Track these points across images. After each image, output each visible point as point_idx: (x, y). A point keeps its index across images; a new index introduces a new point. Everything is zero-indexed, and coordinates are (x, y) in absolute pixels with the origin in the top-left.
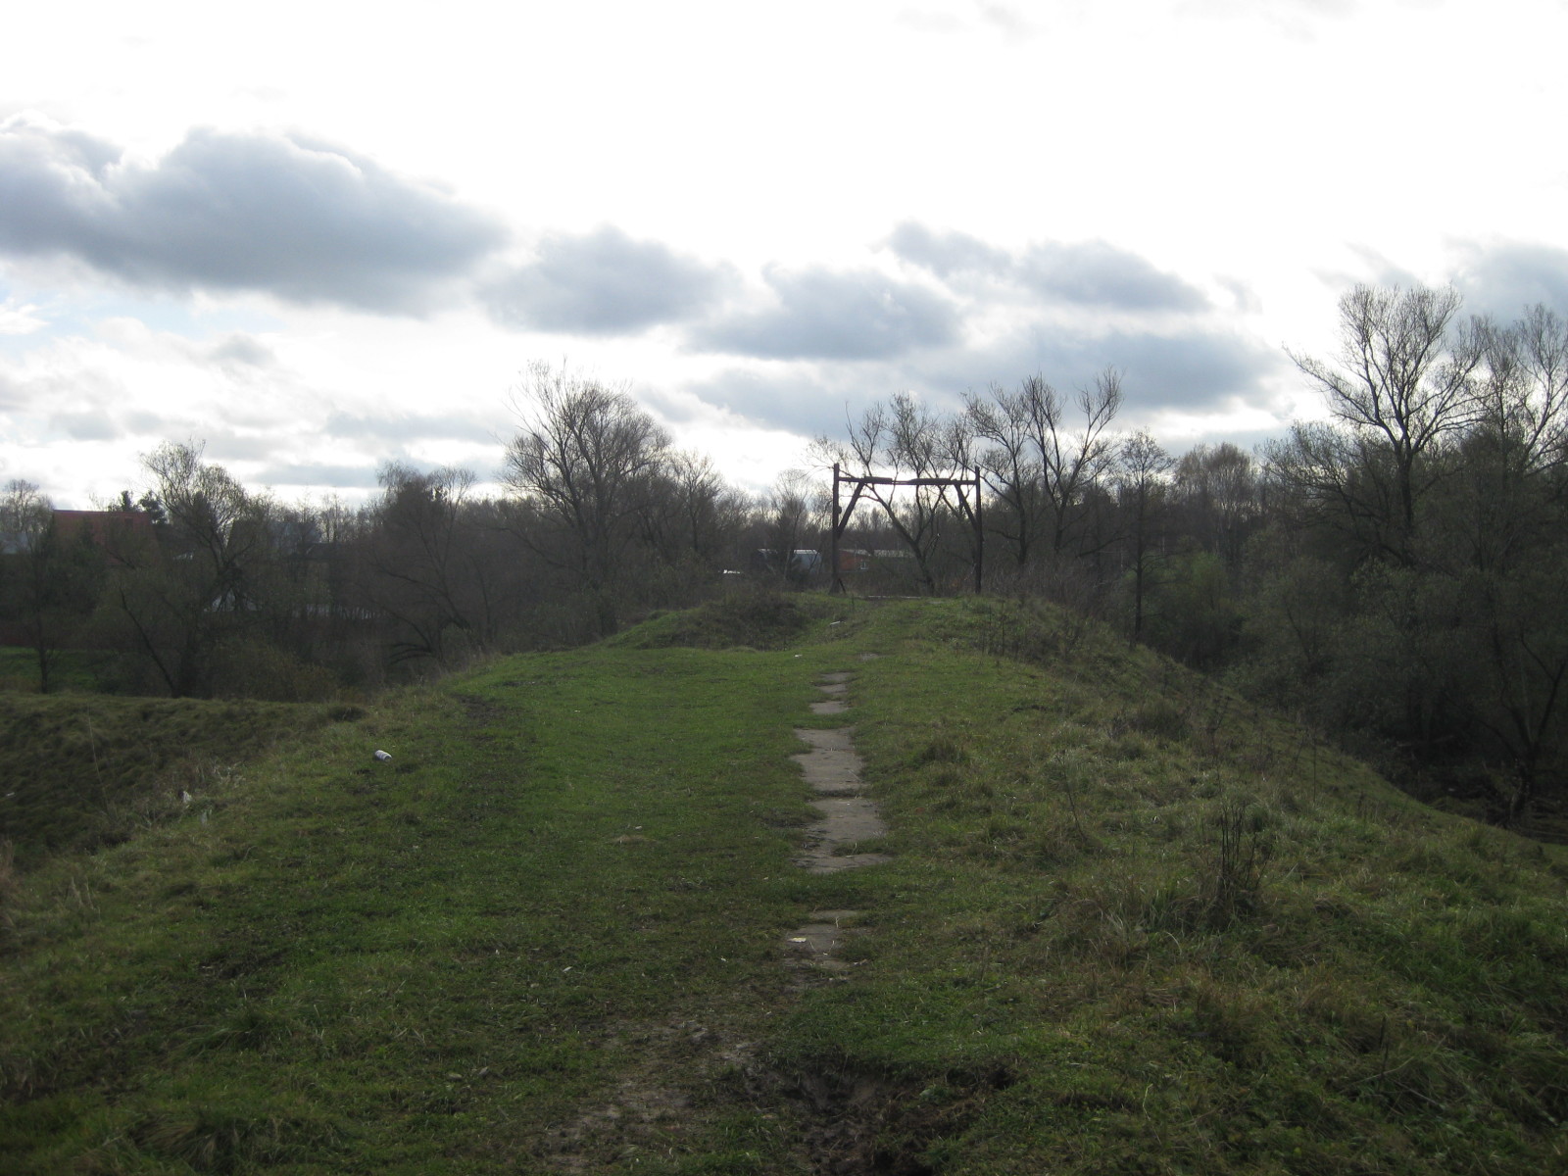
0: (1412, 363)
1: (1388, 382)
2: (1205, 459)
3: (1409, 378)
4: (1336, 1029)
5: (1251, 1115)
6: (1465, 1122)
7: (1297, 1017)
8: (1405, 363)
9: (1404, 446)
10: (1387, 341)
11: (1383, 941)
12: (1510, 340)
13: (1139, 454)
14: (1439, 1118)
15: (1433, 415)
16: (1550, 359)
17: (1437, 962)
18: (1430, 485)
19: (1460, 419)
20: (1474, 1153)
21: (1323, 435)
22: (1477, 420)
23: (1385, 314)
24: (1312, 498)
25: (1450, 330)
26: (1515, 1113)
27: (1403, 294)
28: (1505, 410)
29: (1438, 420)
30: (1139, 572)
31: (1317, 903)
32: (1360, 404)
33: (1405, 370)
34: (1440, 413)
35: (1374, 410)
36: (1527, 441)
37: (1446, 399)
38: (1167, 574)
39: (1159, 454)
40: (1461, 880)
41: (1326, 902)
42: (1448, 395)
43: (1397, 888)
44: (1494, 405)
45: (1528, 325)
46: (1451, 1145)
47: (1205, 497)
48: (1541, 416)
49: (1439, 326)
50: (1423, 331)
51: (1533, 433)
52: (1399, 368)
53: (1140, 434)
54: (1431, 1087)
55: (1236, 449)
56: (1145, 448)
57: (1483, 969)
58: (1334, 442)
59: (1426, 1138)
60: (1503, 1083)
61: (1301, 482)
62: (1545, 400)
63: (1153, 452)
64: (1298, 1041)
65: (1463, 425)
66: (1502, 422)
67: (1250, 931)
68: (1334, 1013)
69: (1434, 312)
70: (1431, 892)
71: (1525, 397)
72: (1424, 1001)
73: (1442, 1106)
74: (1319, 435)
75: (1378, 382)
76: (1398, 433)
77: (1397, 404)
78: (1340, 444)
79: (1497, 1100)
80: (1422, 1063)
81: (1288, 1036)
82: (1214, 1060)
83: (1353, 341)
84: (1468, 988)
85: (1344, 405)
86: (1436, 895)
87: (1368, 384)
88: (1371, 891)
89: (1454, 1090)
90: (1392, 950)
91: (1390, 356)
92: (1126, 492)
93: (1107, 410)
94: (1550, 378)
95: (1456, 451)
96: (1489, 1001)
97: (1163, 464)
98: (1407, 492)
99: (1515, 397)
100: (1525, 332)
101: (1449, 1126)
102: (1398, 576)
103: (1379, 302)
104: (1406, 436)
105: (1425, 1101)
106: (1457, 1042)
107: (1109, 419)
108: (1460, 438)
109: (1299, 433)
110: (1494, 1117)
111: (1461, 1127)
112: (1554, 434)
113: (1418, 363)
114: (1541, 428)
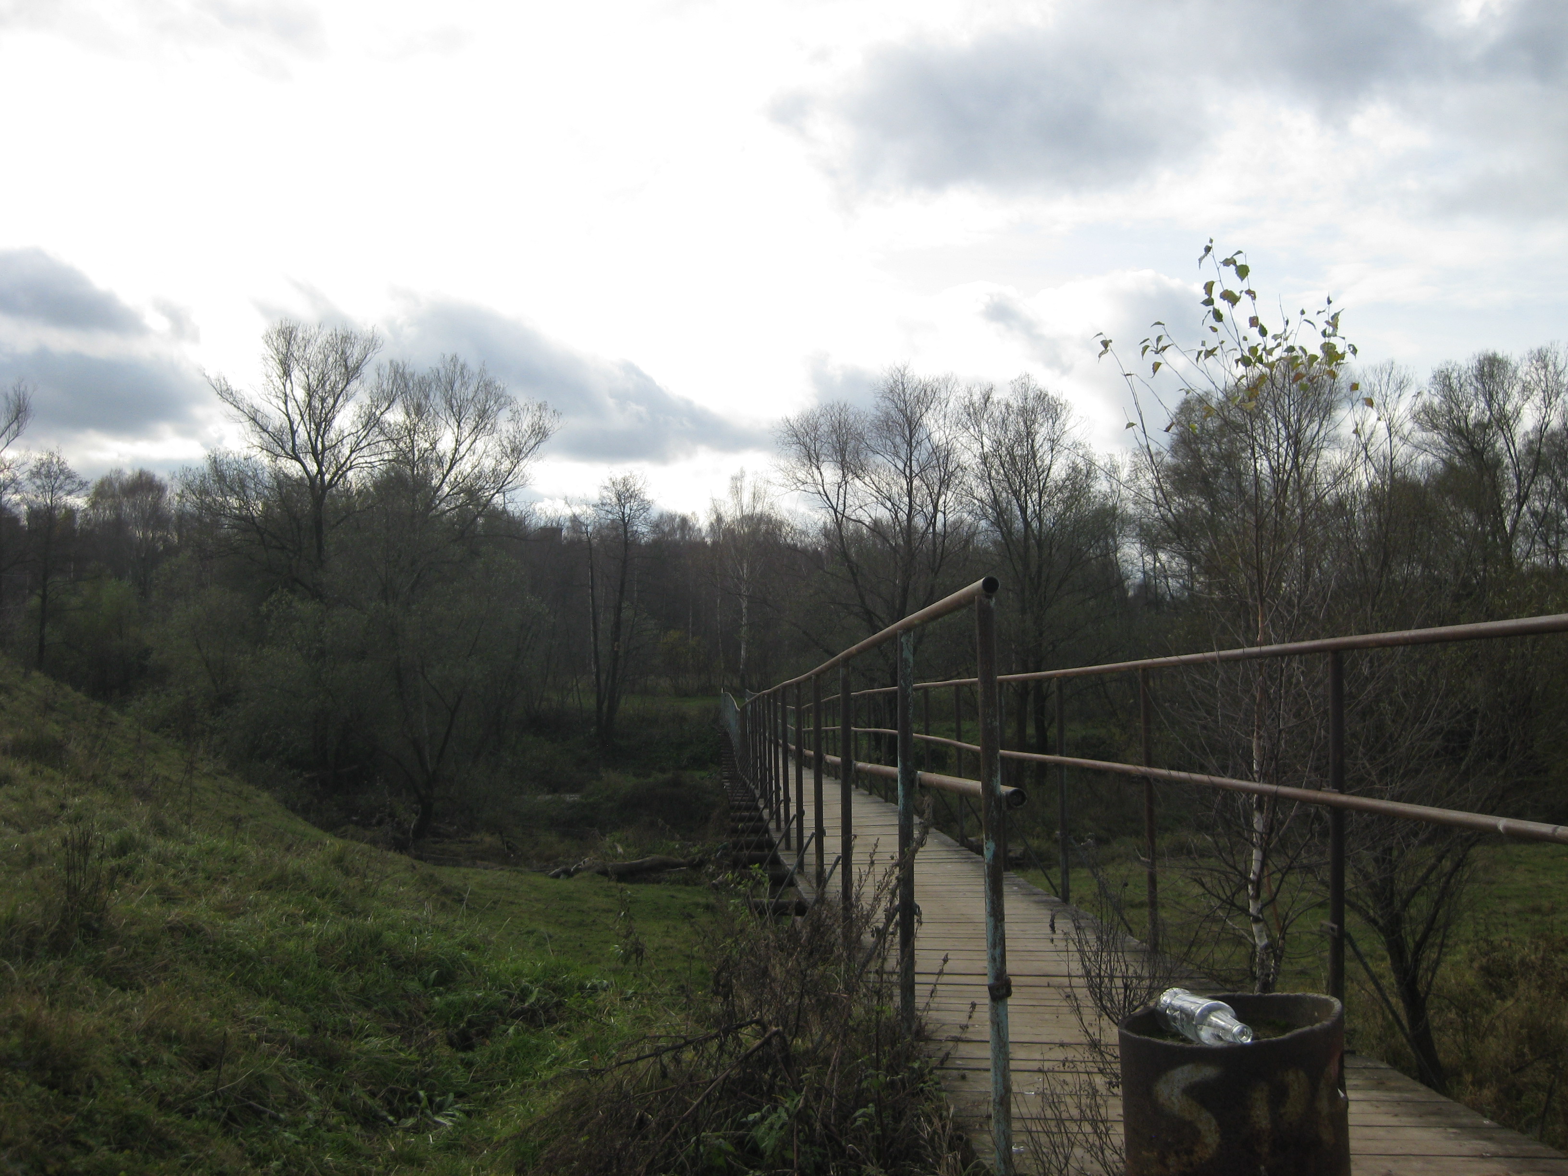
0: (330, 401)
1: (306, 417)
2: (121, 484)
3: (327, 415)
4: (175, 1048)
5: (76, 1143)
6: (302, 1129)
7: (134, 1038)
8: (323, 400)
9: (318, 481)
10: (307, 377)
11: (235, 957)
12: (424, 386)
13: (48, 475)
14: (276, 1128)
15: (348, 453)
16: (460, 407)
17: (288, 975)
18: (342, 520)
19: (373, 459)
20: (309, 1158)
21: (239, 466)
22: (390, 461)
23: (308, 351)
24: (226, 526)
25: (368, 371)
26: (355, 1115)
27: (327, 332)
28: (416, 453)
29: (352, 458)
30: (44, 597)
31: (168, 923)
32: (277, 437)
33: (323, 407)
34: (354, 451)
35: (291, 444)
36: (435, 482)
37: (361, 438)
38: (75, 601)
39: (70, 476)
40: (322, 896)
41: (178, 921)
42: (363, 434)
43: (256, 906)
44: (407, 447)
45: (442, 373)
46: (287, 1152)
47: (118, 525)
48: (449, 461)
49: (358, 368)
50: (343, 370)
51: (441, 476)
52: (317, 403)
53: (52, 454)
54: (272, 1098)
55: (154, 476)
56: (55, 468)
57: (335, 981)
58: (250, 473)
59: (261, 1148)
60: (343, 1088)
61: (216, 512)
62: (453, 445)
63: (64, 474)
64: (134, 1063)
65: (375, 464)
66: (413, 465)
67: (94, 954)
68: (174, 1032)
69: (355, 354)
70: (290, 908)
71: (435, 443)
72: (271, 1014)
73: (282, 1116)
74: (235, 466)
75: (297, 418)
76: (313, 468)
77: (313, 439)
78: (256, 475)
79: (337, 1105)
80: (263, 1075)
81: (123, 1058)
82: (37, 1089)
83: (274, 374)
84: (318, 1000)
85: (261, 437)
86: (297, 912)
87: (286, 419)
88: (232, 910)
89: (295, 1100)
90: (243, 966)
91: (310, 393)
92: (34, 514)
93: (14, 426)
94: (459, 425)
95: (368, 490)
96: (338, 1011)
97: (74, 487)
98: (318, 525)
99: (426, 441)
100: (440, 380)
101: (287, 1135)
102: (307, 608)
103: (303, 338)
104: (320, 471)
105: (264, 1112)
106: (300, 1051)
107: (17, 435)
108: (372, 476)
109: (215, 461)
110: (333, 1121)
111: (298, 1134)
112: (460, 480)
113: (336, 402)
114: (449, 471)
